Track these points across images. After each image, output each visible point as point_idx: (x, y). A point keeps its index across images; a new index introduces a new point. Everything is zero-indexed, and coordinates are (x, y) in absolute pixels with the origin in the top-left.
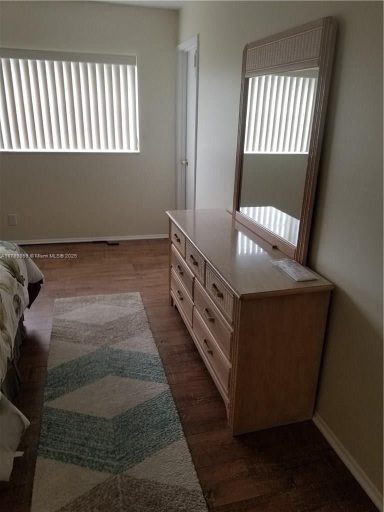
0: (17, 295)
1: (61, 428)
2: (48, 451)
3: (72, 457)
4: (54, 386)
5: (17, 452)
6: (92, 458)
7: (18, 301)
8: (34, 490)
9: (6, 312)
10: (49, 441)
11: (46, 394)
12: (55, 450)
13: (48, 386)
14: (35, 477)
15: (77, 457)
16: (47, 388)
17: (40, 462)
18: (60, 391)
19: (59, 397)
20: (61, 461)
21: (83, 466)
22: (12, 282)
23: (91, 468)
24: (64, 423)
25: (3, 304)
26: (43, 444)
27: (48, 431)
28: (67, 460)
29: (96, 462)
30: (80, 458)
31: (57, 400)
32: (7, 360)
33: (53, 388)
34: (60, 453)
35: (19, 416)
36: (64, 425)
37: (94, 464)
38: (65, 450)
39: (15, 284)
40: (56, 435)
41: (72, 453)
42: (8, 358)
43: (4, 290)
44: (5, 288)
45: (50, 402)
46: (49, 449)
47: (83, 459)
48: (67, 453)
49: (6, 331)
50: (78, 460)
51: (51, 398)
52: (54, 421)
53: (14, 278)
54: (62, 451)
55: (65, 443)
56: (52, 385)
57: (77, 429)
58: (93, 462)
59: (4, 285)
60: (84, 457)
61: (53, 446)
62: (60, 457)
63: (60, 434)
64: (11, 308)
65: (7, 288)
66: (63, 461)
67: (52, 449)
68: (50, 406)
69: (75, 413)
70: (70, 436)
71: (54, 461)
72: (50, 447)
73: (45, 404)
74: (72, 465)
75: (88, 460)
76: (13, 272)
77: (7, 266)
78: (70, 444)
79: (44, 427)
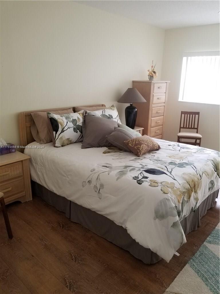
0: (213, 181)
1: (206, 259)
2: (194, 265)
3: (203, 276)
4: (214, 237)
5: (177, 253)
6: (214, 285)
7: (212, 184)
8: (178, 277)
9: (201, 186)
10: (197, 261)
11: (208, 239)
12: (197, 267)
13: (212, 236)
14: (181, 272)
15: (206, 279)
16: (210, 236)
17: (187, 267)
18: (216, 241)
19: (214, 244)
20: (197, 274)
21: (206, 285)
22: (212, 173)
23: (211, 289)
24: (209, 258)
25: (201, 181)
26: (193, 260)
27: (199, 256)
28: (200, 276)
29: (215, 289)
30: (207, 280)
31: (212, 245)
32: (191, 208)
33: (213, 238)
34: (199, 270)
35: (182, 235)
36: (208, 259)
37: (213, 289)
38: (202, 270)
39: (214, 175)
40: (202, 261)
41: (205, 275)
42: (192, 208)
43: (205, 175)
44: (207, 174)
45: (208, 244)
46: (195, 264)
47: (208, 282)
48: (202, 272)
49: (197, 194)
50: (206, 280)
51: (210, 242)
52: (205, 254)
53: (215, 171)
54: (200, 270)
55: (204, 268)
56: (214, 236)
57: (214, 265)
58: (213, 287)
59: (207, 173)
60: (210, 281)
61: (198, 264)
62: (198, 272)
63: (204, 262)
64: (206, 185)
65: (208, 175)
66: (198, 275)
67: (196, 265)
68: (207, 246)
69: (218, 257)
70: (208, 266)
71: (193, 271)
72: (196, 264)
73: (205, 243)
74: (202, 280)
75: (211, 285)
76: (216, 169)
77: (214, 165)
78: (206, 270)
79: (198, 253)
